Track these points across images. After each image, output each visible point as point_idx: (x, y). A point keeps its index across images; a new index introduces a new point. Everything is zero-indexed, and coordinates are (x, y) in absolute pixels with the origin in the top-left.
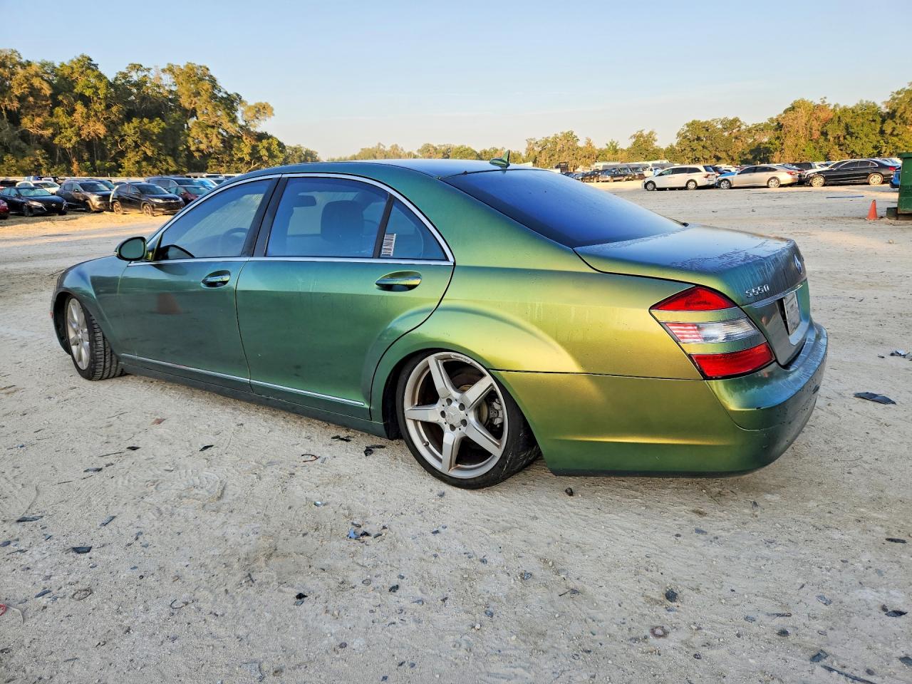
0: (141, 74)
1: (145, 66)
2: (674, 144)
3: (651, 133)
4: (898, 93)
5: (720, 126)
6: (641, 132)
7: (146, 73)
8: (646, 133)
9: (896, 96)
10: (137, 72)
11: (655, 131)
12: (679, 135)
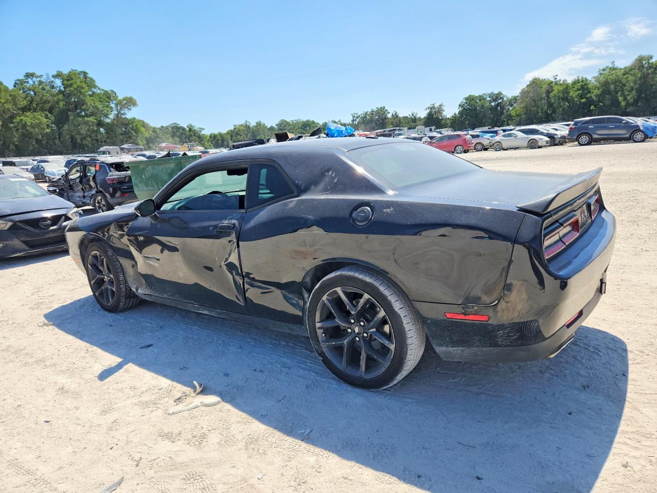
0: (36, 80)
1: (38, 74)
2: (457, 113)
3: (441, 106)
4: (604, 70)
5: (488, 99)
6: (433, 105)
7: (40, 79)
8: (437, 105)
9: (602, 72)
10: (32, 79)
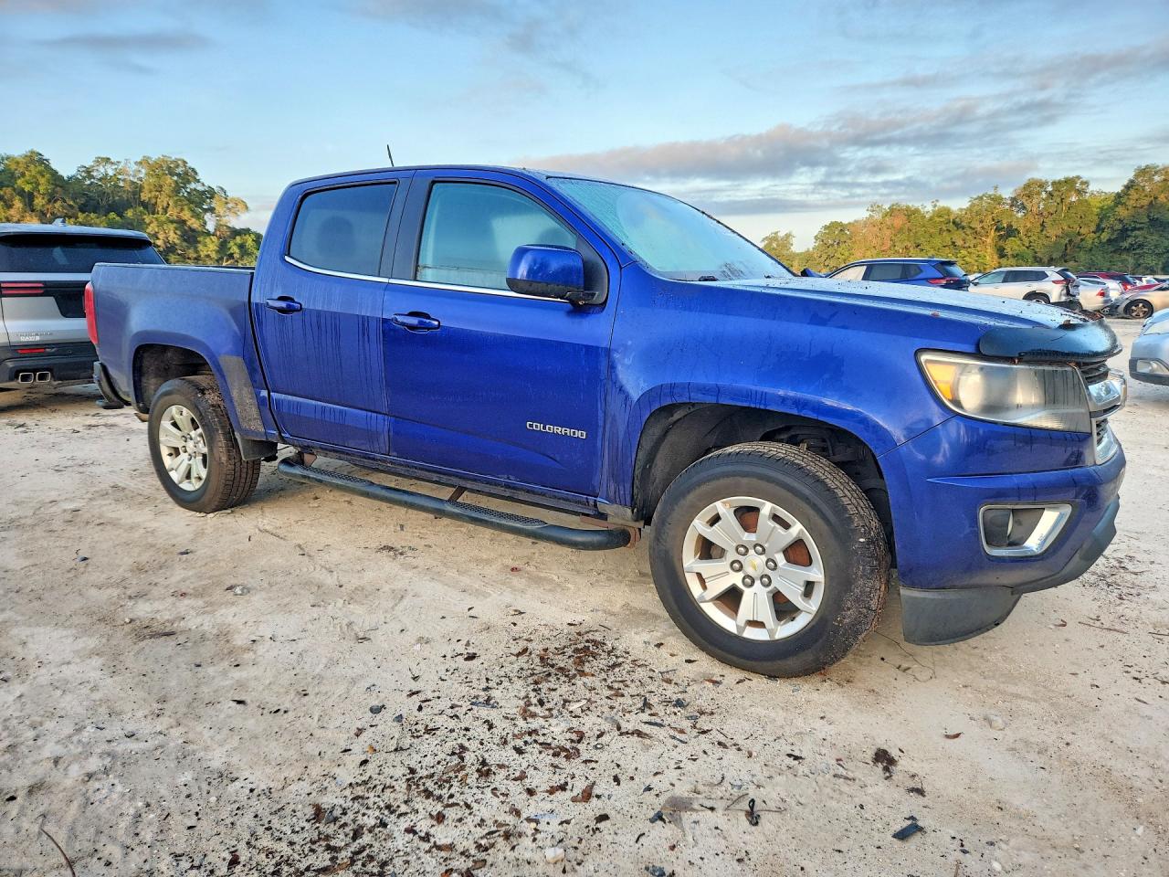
11: (794, 233)
12: (816, 238)
